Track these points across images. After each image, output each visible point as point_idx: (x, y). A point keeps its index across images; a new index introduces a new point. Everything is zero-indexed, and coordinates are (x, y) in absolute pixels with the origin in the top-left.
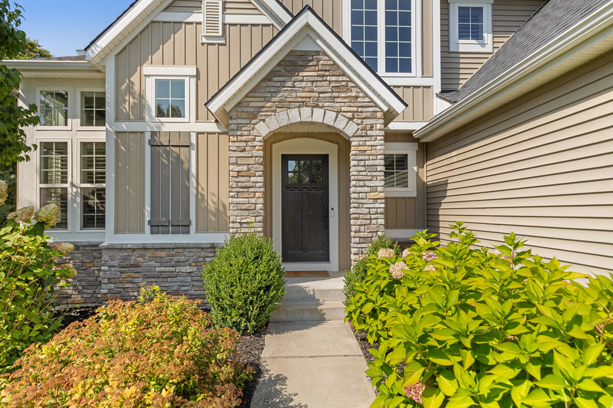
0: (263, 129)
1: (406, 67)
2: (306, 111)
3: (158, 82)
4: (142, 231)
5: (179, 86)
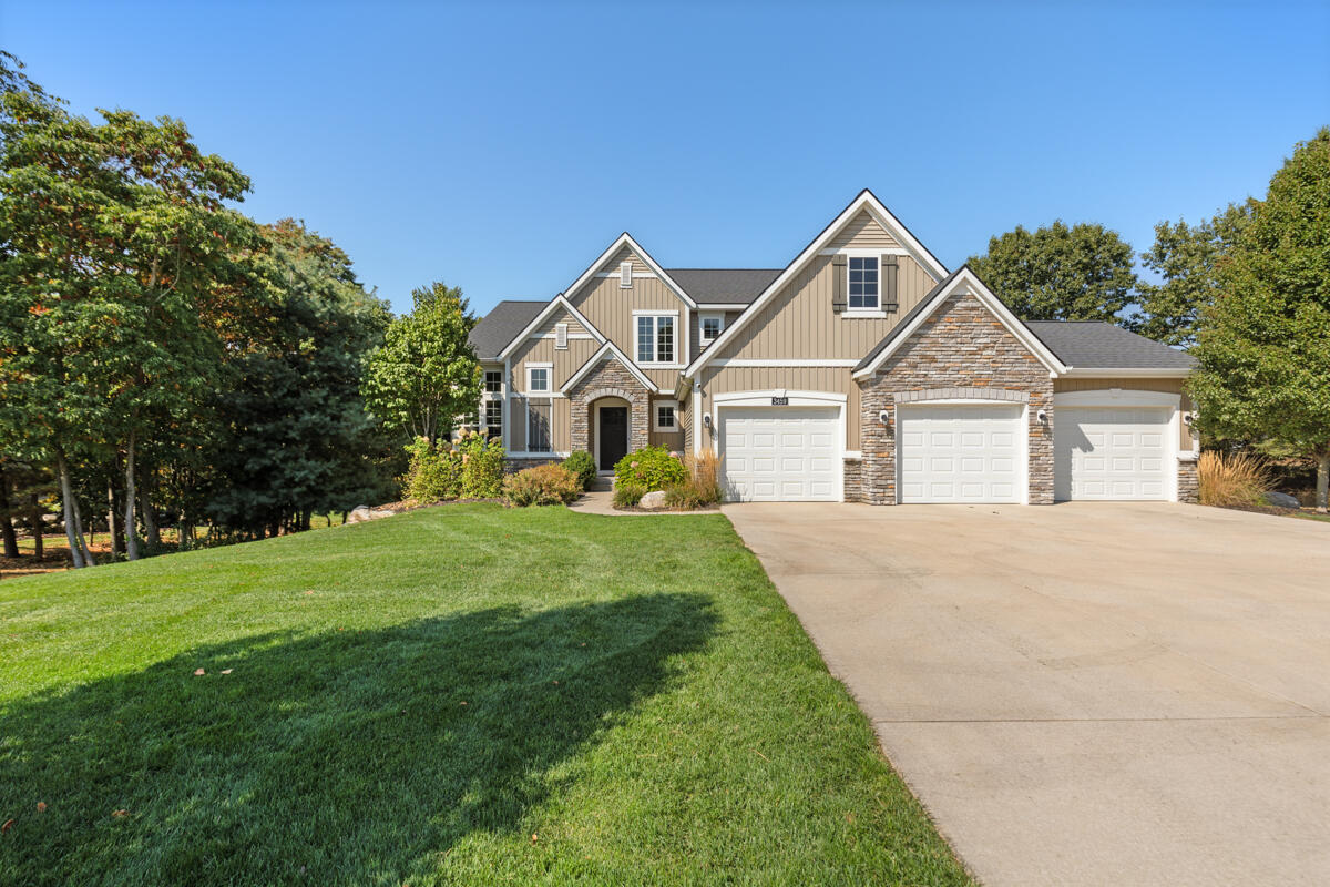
0: (588, 399)
1: (670, 358)
2: (609, 389)
3: (533, 371)
4: (524, 450)
5: (543, 373)
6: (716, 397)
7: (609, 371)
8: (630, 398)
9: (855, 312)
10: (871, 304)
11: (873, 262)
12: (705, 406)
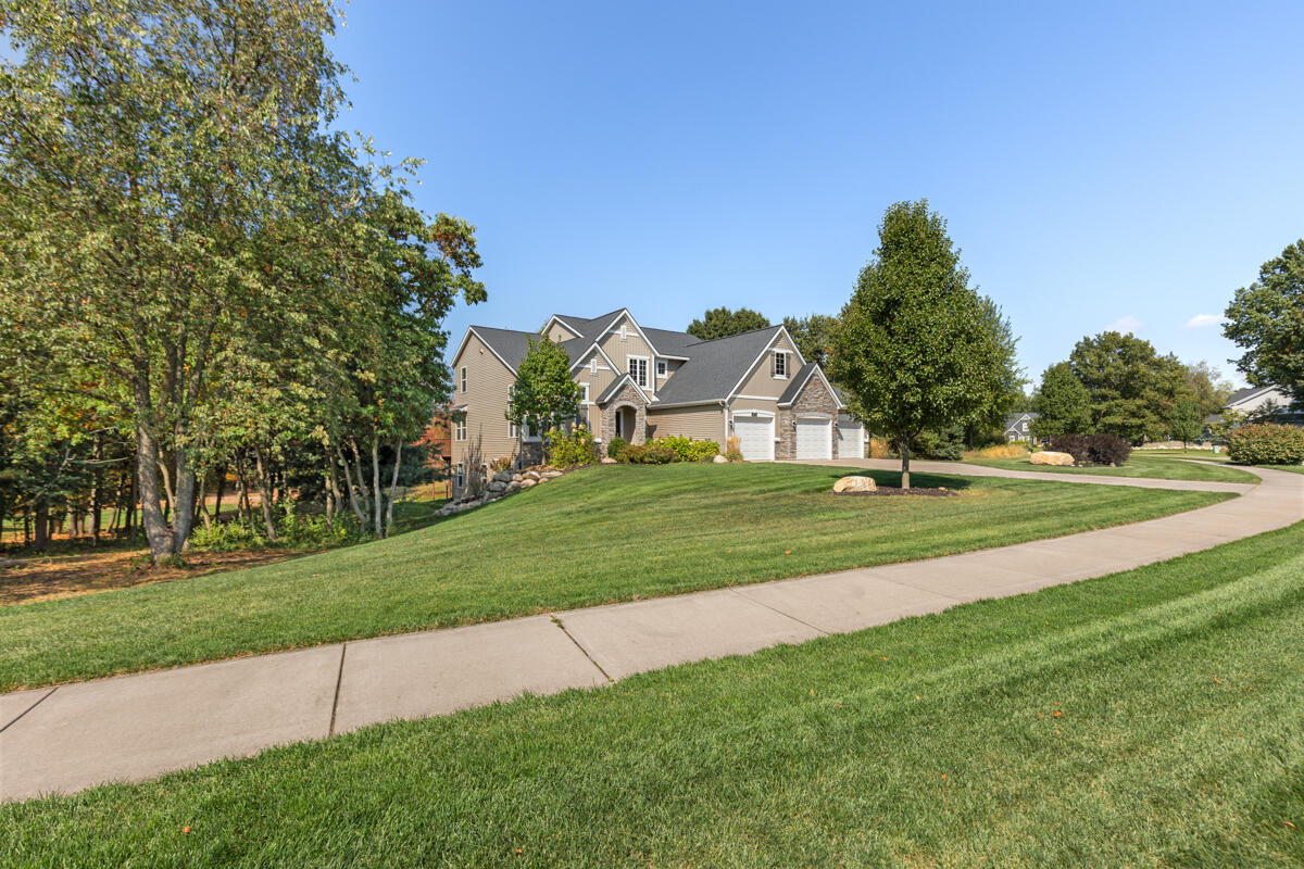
1: (645, 384)
6: (734, 412)
7: (626, 391)
8: (637, 407)
9: (778, 377)
10: (782, 373)
11: (782, 355)
12: (730, 416)
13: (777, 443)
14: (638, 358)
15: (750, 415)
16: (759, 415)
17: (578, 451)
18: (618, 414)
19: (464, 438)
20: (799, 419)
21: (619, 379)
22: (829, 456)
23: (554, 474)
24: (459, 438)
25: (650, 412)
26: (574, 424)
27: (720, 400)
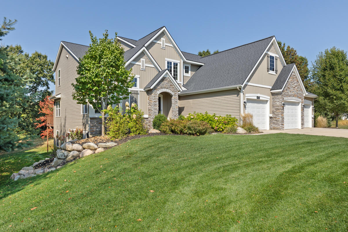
0: (158, 93)
2: (166, 89)
6: (246, 95)
7: (165, 82)
8: (173, 93)
9: (271, 72)
10: (273, 70)
11: (273, 57)
12: (244, 99)
13: (271, 118)
14: (173, 61)
15: (256, 98)
16: (261, 98)
17: (131, 124)
18: (159, 99)
19: (59, 115)
20: (285, 102)
21: (160, 73)
22: (299, 126)
23: (110, 144)
24: (57, 115)
25: (181, 97)
26: (127, 103)
27: (237, 86)
